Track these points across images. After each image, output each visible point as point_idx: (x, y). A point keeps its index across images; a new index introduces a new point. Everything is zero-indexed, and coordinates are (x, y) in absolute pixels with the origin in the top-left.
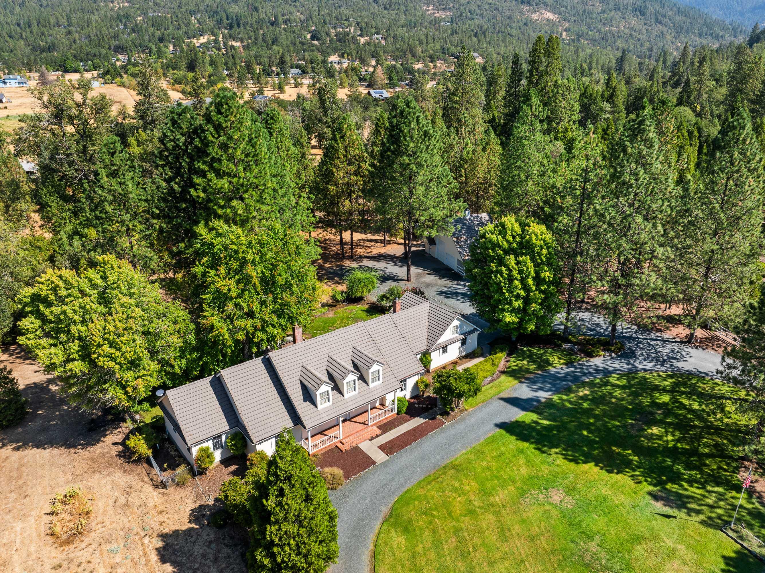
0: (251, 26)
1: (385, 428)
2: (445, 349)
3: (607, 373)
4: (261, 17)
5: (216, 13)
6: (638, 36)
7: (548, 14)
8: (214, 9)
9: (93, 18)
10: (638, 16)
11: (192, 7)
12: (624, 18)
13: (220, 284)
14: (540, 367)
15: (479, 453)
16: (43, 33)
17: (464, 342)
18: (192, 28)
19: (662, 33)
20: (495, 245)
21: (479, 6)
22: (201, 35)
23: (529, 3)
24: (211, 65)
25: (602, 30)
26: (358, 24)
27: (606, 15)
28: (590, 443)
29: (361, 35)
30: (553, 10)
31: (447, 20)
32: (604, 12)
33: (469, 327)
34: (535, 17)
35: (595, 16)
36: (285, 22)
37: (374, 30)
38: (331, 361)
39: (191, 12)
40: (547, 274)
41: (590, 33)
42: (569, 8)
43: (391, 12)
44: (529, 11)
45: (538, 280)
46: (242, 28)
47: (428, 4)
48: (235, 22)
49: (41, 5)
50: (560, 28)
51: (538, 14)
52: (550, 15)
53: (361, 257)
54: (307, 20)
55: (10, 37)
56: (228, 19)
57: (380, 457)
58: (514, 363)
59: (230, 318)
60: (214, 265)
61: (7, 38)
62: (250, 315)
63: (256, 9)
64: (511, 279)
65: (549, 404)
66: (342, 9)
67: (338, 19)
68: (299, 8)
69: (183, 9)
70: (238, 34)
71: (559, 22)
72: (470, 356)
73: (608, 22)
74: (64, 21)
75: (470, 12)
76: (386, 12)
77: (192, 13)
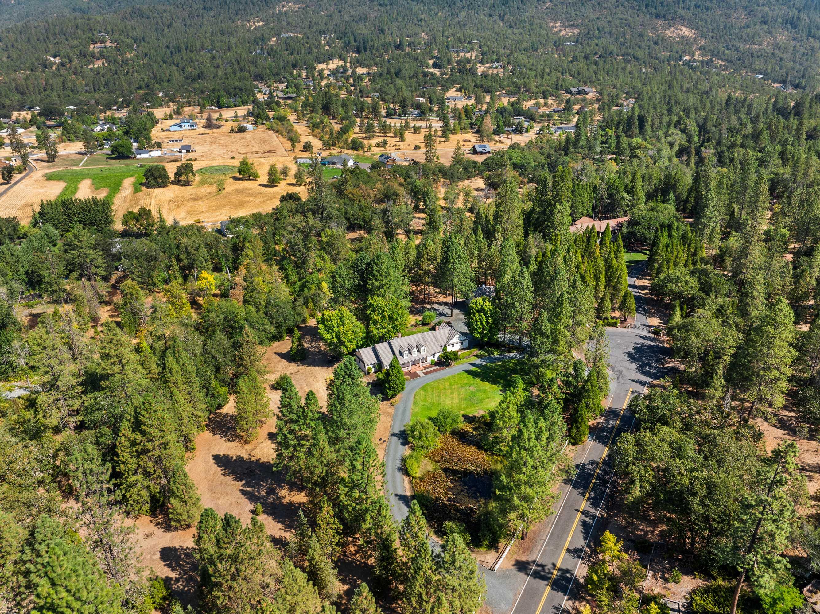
0: (377, 50)
1: (426, 368)
2: (453, 345)
3: (512, 358)
4: (387, 41)
5: (344, 34)
6: (781, 55)
7: (684, 29)
8: (343, 29)
9: (233, 40)
10: (788, 29)
11: (321, 27)
12: (770, 33)
13: (376, 317)
14: (489, 355)
15: (453, 377)
16: (191, 59)
17: (462, 344)
18: (322, 51)
19: (812, 49)
20: (473, 308)
21: (609, 22)
22: (330, 59)
23: (664, 17)
24: (343, 107)
25: (742, 48)
26: (480, 47)
27: (748, 30)
28: (491, 377)
29: (482, 62)
30: (690, 26)
31: (573, 39)
32: (748, 26)
33: (463, 338)
34: (668, 33)
35: (737, 31)
36: (410, 45)
37: (495, 57)
38: (409, 344)
39: (320, 32)
40: (490, 320)
41: (727, 52)
42: (709, 21)
43: (516, 31)
44: (663, 26)
45: (487, 323)
46: (368, 52)
47: (555, 21)
48: (362, 45)
49: (185, 25)
50: (695, 46)
51: (673, 29)
52: (686, 31)
53: (433, 303)
54: (431, 44)
55: (164, 62)
56: (355, 41)
57: (422, 375)
58: (480, 353)
59: (378, 329)
60: (374, 311)
61: (161, 63)
62: (384, 328)
63: (382, 31)
64: (476, 321)
65: (485, 366)
66: (467, 27)
67: (461, 42)
68: (424, 28)
69: (314, 30)
70: (365, 60)
71: (695, 39)
72: (464, 349)
73: (750, 39)
74: (208, 44)
75: (598, 29)
76: (510, 31)
77: (322, 33)
